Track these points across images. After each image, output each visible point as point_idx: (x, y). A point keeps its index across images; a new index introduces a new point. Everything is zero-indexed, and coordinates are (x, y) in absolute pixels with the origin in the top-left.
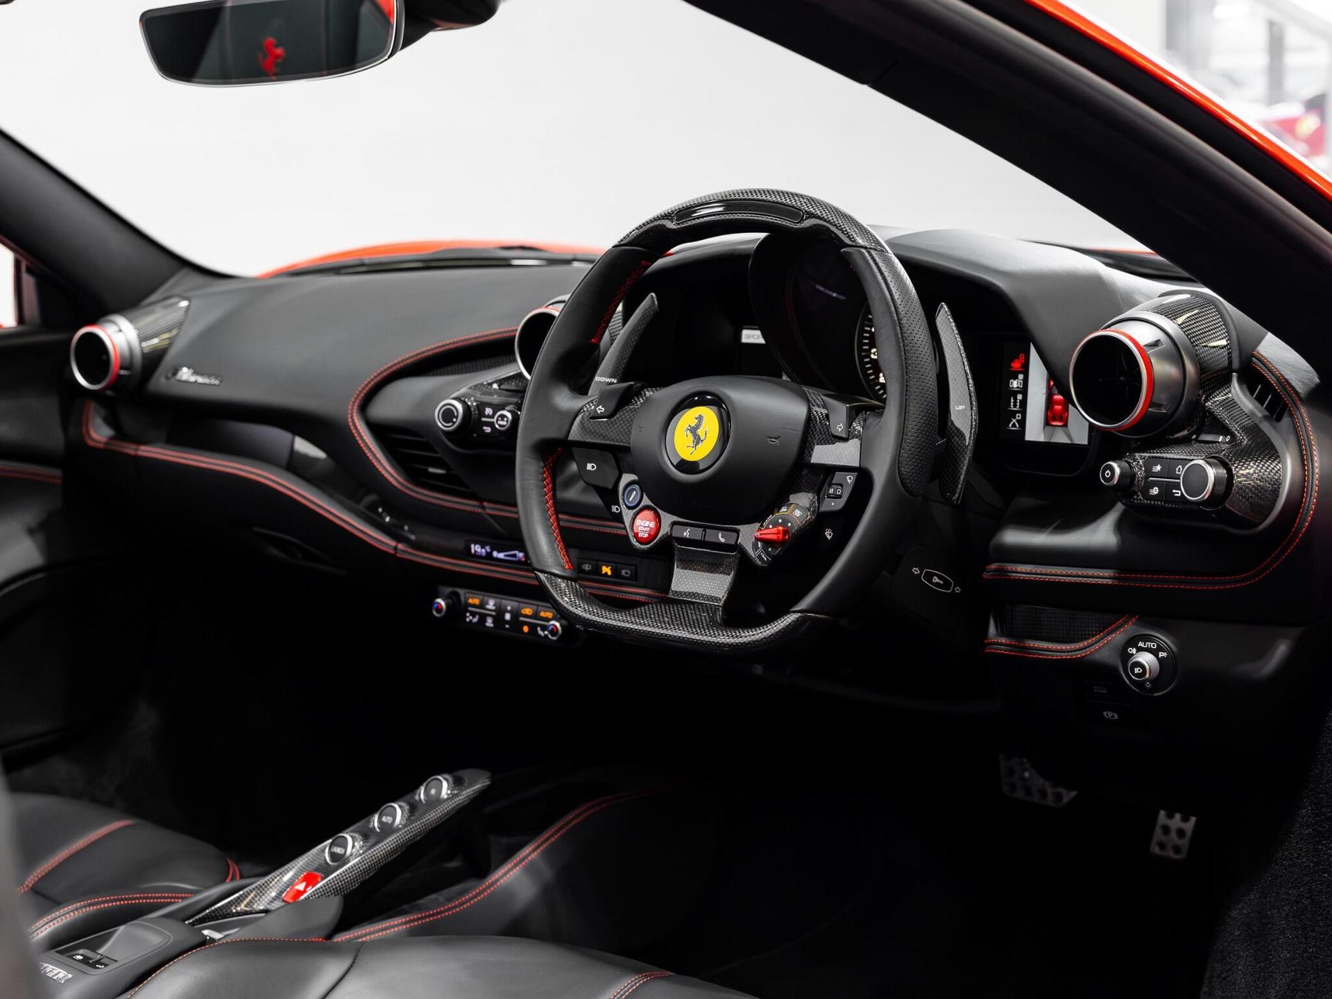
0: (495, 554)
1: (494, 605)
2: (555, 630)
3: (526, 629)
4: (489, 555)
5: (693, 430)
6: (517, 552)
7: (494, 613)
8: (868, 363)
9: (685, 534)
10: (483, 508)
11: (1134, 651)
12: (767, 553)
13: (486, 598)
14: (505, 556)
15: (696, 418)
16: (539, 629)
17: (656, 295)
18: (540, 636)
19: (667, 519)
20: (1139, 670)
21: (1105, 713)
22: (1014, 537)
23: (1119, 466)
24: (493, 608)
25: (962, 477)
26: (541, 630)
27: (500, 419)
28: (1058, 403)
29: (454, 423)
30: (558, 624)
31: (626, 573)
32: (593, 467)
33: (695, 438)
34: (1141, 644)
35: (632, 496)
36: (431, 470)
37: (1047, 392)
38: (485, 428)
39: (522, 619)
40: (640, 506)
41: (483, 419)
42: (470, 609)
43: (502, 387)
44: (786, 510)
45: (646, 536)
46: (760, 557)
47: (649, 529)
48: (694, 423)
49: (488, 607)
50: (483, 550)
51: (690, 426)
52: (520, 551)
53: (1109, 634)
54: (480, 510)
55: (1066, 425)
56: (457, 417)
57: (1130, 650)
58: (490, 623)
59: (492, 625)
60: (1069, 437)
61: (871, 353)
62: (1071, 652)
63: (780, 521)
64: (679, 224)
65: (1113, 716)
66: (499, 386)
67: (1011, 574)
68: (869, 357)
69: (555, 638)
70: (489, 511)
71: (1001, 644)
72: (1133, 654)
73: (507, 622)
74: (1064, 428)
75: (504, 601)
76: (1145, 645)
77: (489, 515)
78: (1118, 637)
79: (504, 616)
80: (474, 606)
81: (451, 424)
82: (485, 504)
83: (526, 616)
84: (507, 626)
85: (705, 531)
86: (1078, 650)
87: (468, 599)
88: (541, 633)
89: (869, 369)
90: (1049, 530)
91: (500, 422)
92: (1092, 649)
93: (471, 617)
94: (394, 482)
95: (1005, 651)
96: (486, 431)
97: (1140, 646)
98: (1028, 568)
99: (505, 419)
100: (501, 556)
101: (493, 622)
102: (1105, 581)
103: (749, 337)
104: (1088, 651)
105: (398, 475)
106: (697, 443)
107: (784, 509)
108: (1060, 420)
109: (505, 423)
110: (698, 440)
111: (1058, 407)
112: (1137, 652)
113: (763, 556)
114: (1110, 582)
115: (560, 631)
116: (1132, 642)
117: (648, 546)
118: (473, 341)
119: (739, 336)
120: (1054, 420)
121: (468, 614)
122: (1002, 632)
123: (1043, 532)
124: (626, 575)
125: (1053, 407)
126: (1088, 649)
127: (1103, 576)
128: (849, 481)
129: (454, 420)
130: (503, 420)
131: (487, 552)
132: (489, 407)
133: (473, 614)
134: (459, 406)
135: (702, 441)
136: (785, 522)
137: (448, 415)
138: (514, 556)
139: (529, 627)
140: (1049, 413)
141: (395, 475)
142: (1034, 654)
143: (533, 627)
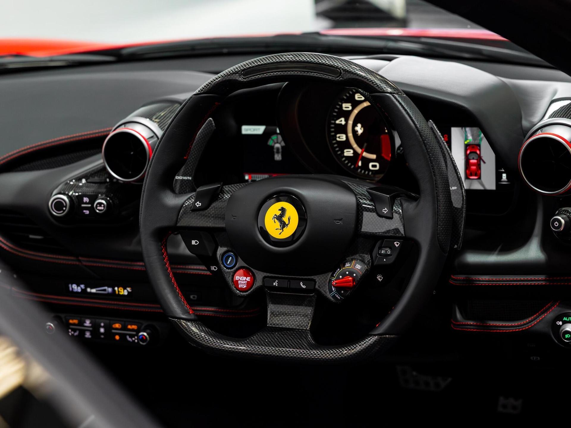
0: (89, 290)
1: (90, 323)
2: (145, 338)
3: (117, 337)
4: (84, 291)
5: (279, 218)
6: (106, 288)
7: (91, 329)
8: (335, 144)
9: (274, 284)
10: (79, 261)
11: (561, 323)
12: (340, 294)
13: (83, 319)
14: (96, 291)
15: (279, 210)
16: (128, 337)
17: (212, 118)
18: (129, 341)
19: (260, 275)
20: (568, 336)
21: (532, 358)
22: (473, 258)
23: (562, 218)
24: (90, 325)
25: (462, 233)
26: (130, 337)
27: (98, 205)
28: (474, 164)
29: (64, 211)
30: (145, 334)
31: (194, 297)
32: (196, 242)
33: (281, 223)
34: (565, 319)
35: (229, 261)
36: (31, 236)
37: (465, 158)
38: (85, 211)
39: (114, 331)
40: (236, 267)
41: (83, 205)
42: (71, 327)
43: (89, 180)
44: (349, 265)
45: (245, 287)
46: (334, 297)
47: (246, 282)
48: (279, 213)
49: (85, 324)
50: (79, 288)
51: (275, 215)
52: (109, 287)
53: (543, 313)
54: (77, 263)
55: (479, 178)
56: (66, 207)
57: (558, 323)
58: (88, 335)
59: (90, 337)
60: (482, 185)
61: (336, 137)
62: (518, 326)
63: (347, 273)
64: (245, 79)
65: (537, 358)
66: (86, 180)
67: (476, 282)
68: (336, 139)
69: (144, 344)
70: (84, 263)
71: (471, 325)
72: (560, 326)
73: (102, 334)
74: (479, 180)
75: (97, 320)
76: (568, 319)
77: (86, 266)
78: (549, 315)
79: (99, 330)
80: (74, 324)
81: (62, 212)
82: (80, 258)
83: (117, 329)
84: (102, 336)
85: (290, 281)
86: (523, 325)
87: (69, 320)
88: (130, 339)
89: (336, 147)
90: (496, 252)
91: (98, 208)
92: (533, 323)
93: (73, 333)
94: (5, 247)
95: (474, 329)
96: (86, 213)
97: (565, 320)
98: (486, 278)
99: (103, 205)
100: (94, 291)
101: (91, 335)
102: (540, 283)
103: (247, 130)
104: (530, 325)
105: (7, 241)
106: (283, 227)
107: (347, 265)
108: (476, 175)
109: (102, 208)
110: (284, 225)
111: (474, 167)
112: (563, 324)
113: (337, 296)
114: (544, 283)
115: (148, 339)
116: (559, 317)
117: (247, 293)
118: (48, 145)
119: (240, 130)
120: (471, 175)
121: (70, 331)
122: (466, 316)
123: (493, 254)
124: (193, 299)
125: (470, 168)
126: (529, 324)
127: (539, 279)
128: (397, 245)
129: (64, 209)
130: (100, 206)
131: (82, 289)
132: (85, 197)
133: (74, 330)
134: (65, 198)
135: (287, 225)
136: (351, 274)
137: (59, 205)
138: (105, 290)
139: (119, 336)
140: (467, 171)
141: (5, 242)
142: (495, 330)
143: (123, 336)
